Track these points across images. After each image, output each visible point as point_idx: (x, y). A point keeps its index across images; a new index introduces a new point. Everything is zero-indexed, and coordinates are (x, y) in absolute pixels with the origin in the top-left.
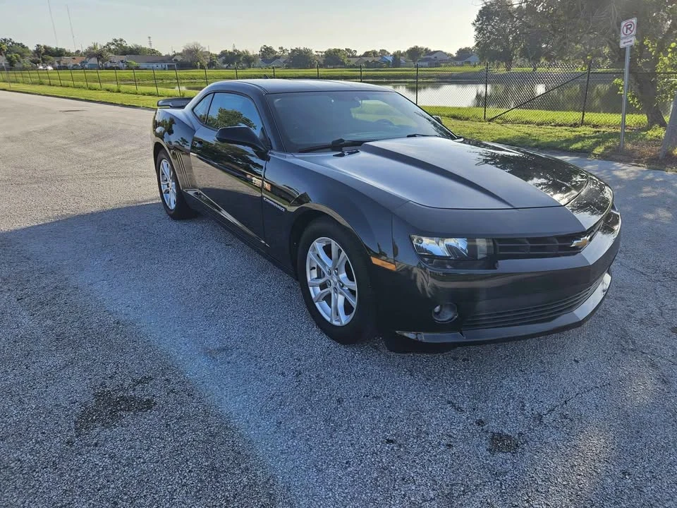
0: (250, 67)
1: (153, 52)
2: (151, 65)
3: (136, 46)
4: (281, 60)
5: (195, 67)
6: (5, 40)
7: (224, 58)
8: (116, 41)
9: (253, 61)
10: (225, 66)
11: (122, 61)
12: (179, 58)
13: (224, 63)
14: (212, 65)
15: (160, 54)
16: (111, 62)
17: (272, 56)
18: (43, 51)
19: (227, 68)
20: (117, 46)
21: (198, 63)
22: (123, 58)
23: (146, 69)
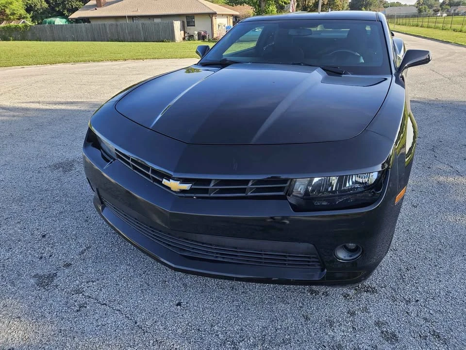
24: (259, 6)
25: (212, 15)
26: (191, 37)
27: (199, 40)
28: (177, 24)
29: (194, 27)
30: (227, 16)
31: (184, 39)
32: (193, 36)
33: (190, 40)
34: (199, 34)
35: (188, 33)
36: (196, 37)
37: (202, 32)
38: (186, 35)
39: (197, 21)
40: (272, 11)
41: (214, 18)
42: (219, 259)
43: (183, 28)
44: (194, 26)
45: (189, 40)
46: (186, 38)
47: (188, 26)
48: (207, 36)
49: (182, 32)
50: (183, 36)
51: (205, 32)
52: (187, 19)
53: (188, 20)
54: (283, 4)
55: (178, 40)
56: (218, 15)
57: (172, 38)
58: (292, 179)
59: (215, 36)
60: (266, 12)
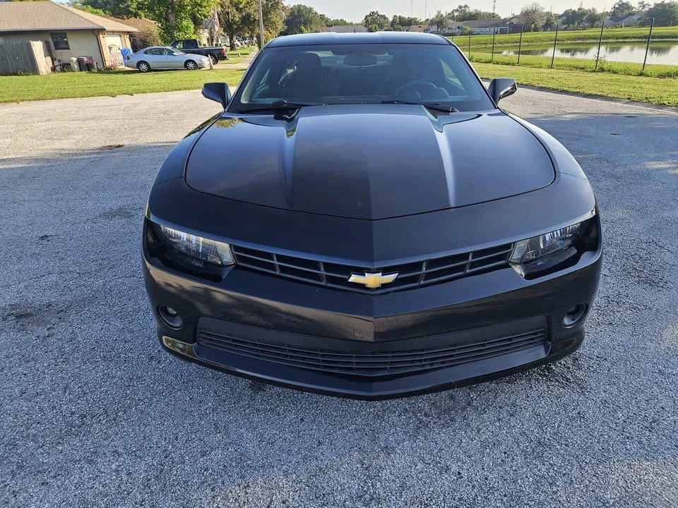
0: (592, 27)
1: (493, 16)
2: (484, 30)
3: (476, 10)
4: (635, 18)
5: (528, 30)
6: (373, 13)
7: (564, 18)
8: (460, 7)
9: (599, 19)
10: (564, 26)
11: (458, 28)
12: (515, 22)
13: (563, 23)
14: (548, 26)
15: (499, 17)
16: (449, 28)
17: (627, 12)
18: (398, 21)
19: (565, 29)
20: (461, 12)
21: (533, 26)
22: (461, 24)
23: (478, 34)
24: (167, 20)
25: (96, 32)
26: (66, 67)
27: (81, 70)
28: (38, 47)
29: (68, 51)
30: (120, 33)
31: (54, 69)
32: (69, 64)
33: (65, 72)
34: (80, 62)
35: (59, 61)
36: (76, 67)
37: (85, 59)
38: (56, 63)
39: (72, 41)
40: (187, 28)
41: (101, 36)
42: (429, 367)
43: (49, 52)
44: (69, 49)
45: (63, 71)
46: (58, 68)
47: (56, 49)
48: (95, 63)
49: (49, 58)
50: (51, 66)
51: (90, 58)
52: (53, 39)
53: (55, 40)
54: (203, 18)
55: (43, 70)
56: (108, 31)
57: (32, 69)
58: (514, 243)
59: (108, 64)
60: (178, 28)
